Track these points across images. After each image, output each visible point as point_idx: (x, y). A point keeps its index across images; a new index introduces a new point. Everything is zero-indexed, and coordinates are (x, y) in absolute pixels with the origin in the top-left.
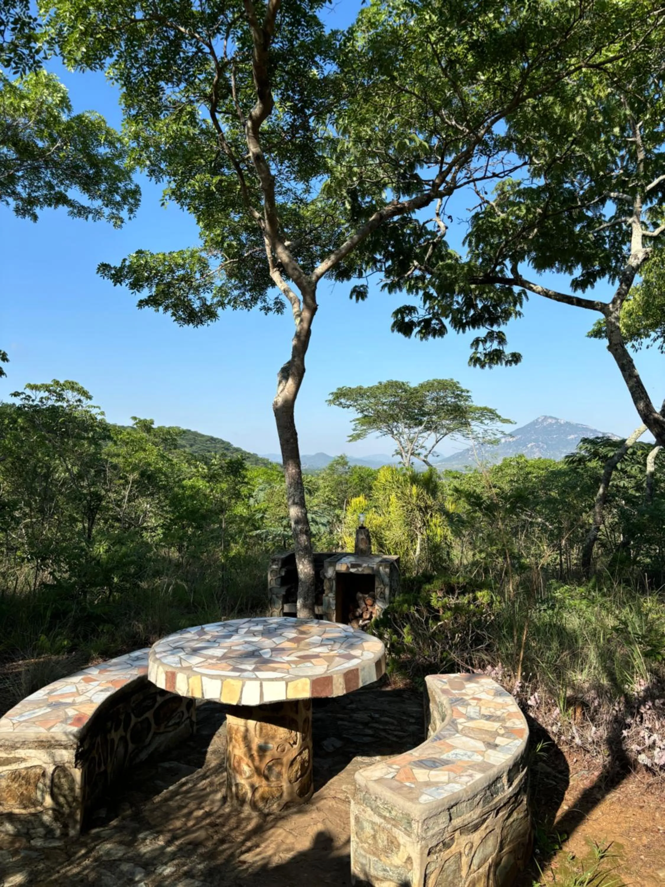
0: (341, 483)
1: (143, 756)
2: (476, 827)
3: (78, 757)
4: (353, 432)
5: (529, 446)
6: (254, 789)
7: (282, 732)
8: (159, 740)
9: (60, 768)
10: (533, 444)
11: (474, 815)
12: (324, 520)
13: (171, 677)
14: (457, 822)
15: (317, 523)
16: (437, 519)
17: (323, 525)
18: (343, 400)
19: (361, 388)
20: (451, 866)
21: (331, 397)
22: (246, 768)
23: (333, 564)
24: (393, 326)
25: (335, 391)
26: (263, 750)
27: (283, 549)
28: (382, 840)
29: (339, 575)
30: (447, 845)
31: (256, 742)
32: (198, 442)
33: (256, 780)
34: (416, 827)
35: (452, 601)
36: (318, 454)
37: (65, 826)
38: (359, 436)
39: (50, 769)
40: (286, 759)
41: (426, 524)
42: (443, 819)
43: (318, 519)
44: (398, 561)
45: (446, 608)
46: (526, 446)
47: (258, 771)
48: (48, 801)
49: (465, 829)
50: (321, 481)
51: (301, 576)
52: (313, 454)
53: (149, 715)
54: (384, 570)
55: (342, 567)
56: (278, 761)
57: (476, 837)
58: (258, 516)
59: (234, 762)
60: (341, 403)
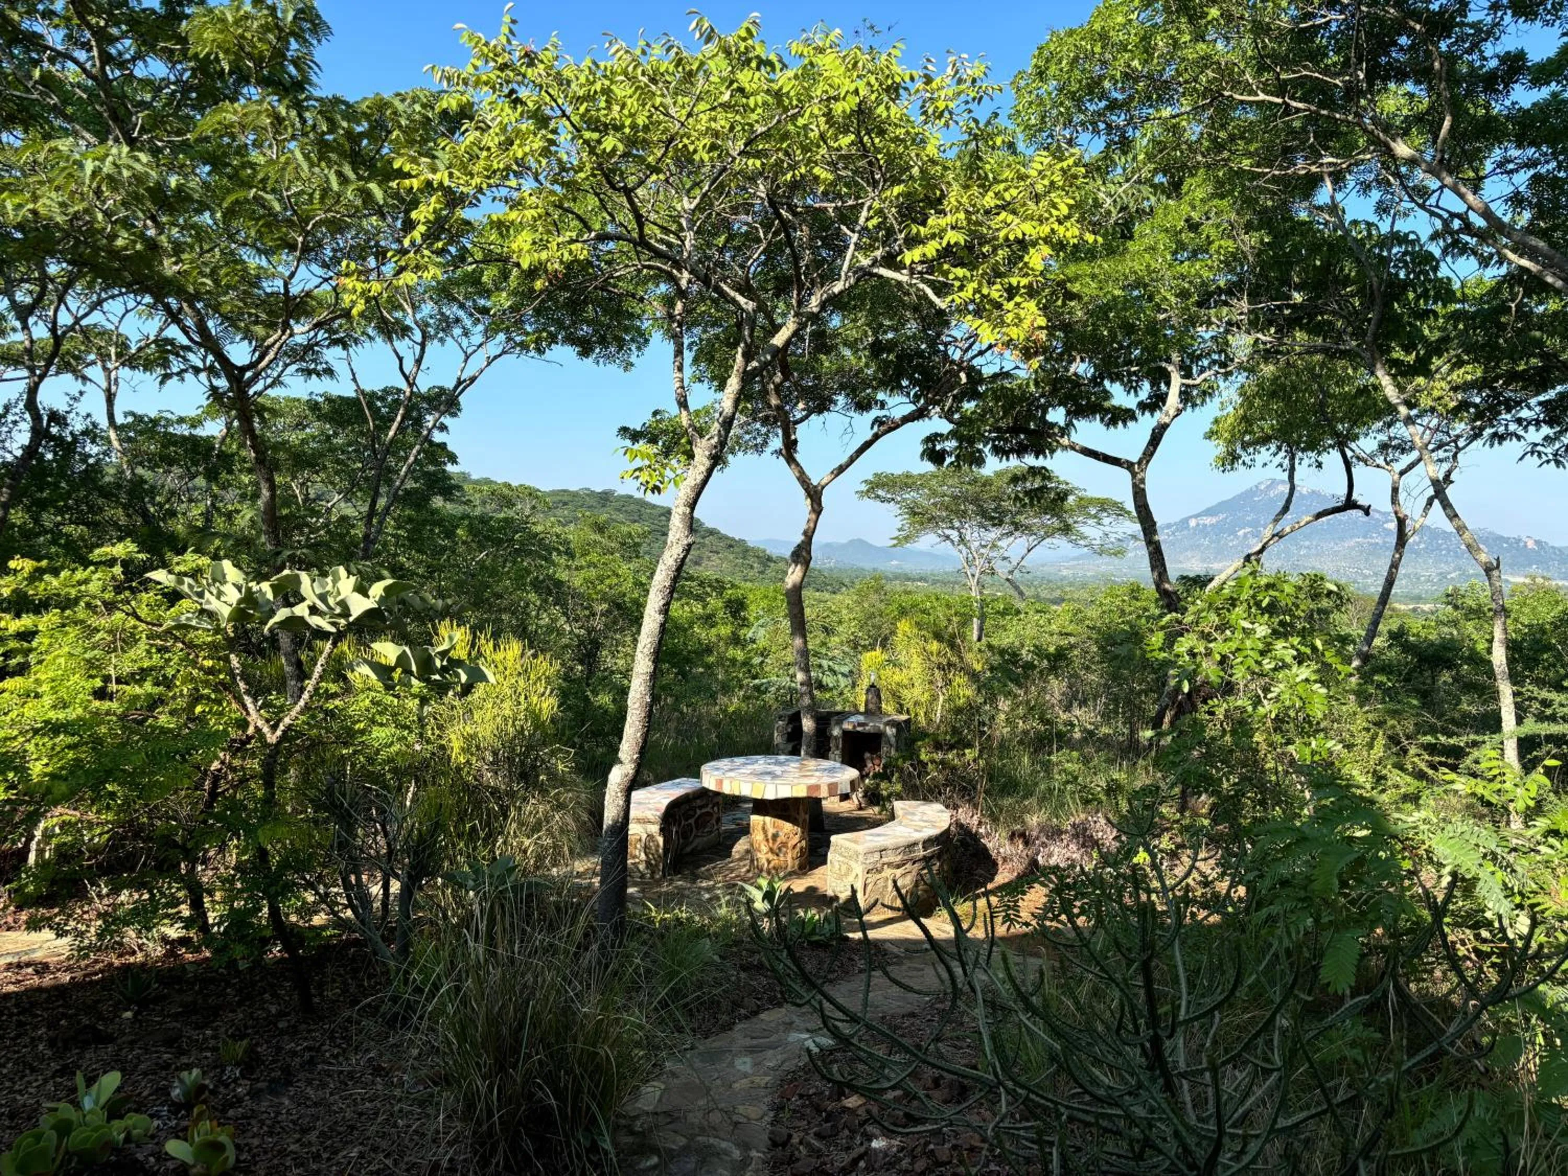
0: (872, 616)
1: (688, 849)
2: (898, 867)
3: (661, 830)
4: (897, 533)
5: (1241, 533)
6: (769, 862)
7: (787, 826)
8: (697, 841)
9: (650, 837)
10: (1248, 530)
11: (898, 859)
12: (845, 669)
13: (720, 782)
14: (885, 860)
15: (835, 673)
16: (960, 680)
17: (843, 675)
18: (880, 492)
19: (908, 476)
20: (881, 884)
21: (864, 487)
22: (764, 849)
23: (839, 723)
24: (922, 455)
25: (871, 478)
26: (775, 836)
27: (789, 704)
28: (844, 868)
29: (845, 733)
30: (879, 871)
31: (771, 831)
32: (645, 516)
33: (771, 856)
34: (861, 858)
35: (939, 756)
36: (852, 542)
37: (653, 873)
38: (907, 538)
39: (644, 836)
40: (791, 844)
41: (948, 683)
42: (877, 855)
43: (836, 668)
44: (908, 722)
45: (933, 761)
46: (1234, 533)
47: (771, 850)
48: (643, 857)
49: (889, 864)
50: (844, 612)
51: (805, 729)
52: (844, 541)
53: (692, 821)
54: (890, 731)
55: (847, 726)
56: (784, 844)
57: (899, 872)
58: (757, 660)
59: (756, 846)
60: (878, 497)
